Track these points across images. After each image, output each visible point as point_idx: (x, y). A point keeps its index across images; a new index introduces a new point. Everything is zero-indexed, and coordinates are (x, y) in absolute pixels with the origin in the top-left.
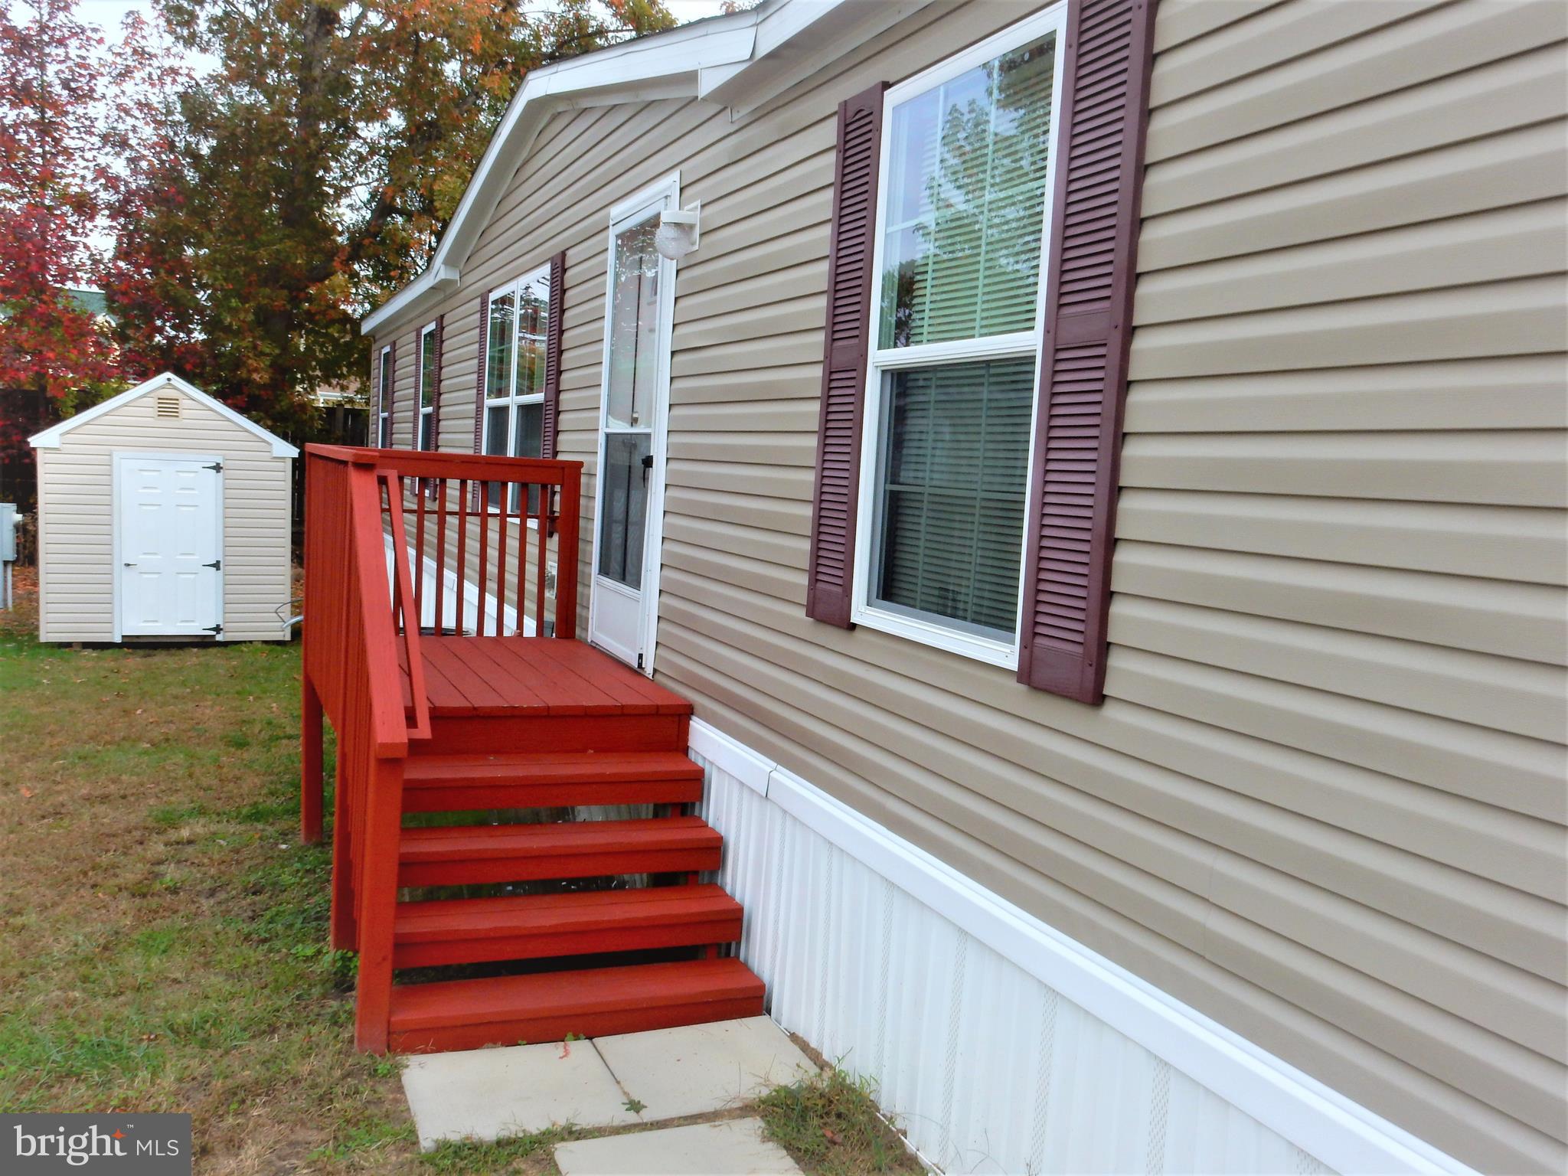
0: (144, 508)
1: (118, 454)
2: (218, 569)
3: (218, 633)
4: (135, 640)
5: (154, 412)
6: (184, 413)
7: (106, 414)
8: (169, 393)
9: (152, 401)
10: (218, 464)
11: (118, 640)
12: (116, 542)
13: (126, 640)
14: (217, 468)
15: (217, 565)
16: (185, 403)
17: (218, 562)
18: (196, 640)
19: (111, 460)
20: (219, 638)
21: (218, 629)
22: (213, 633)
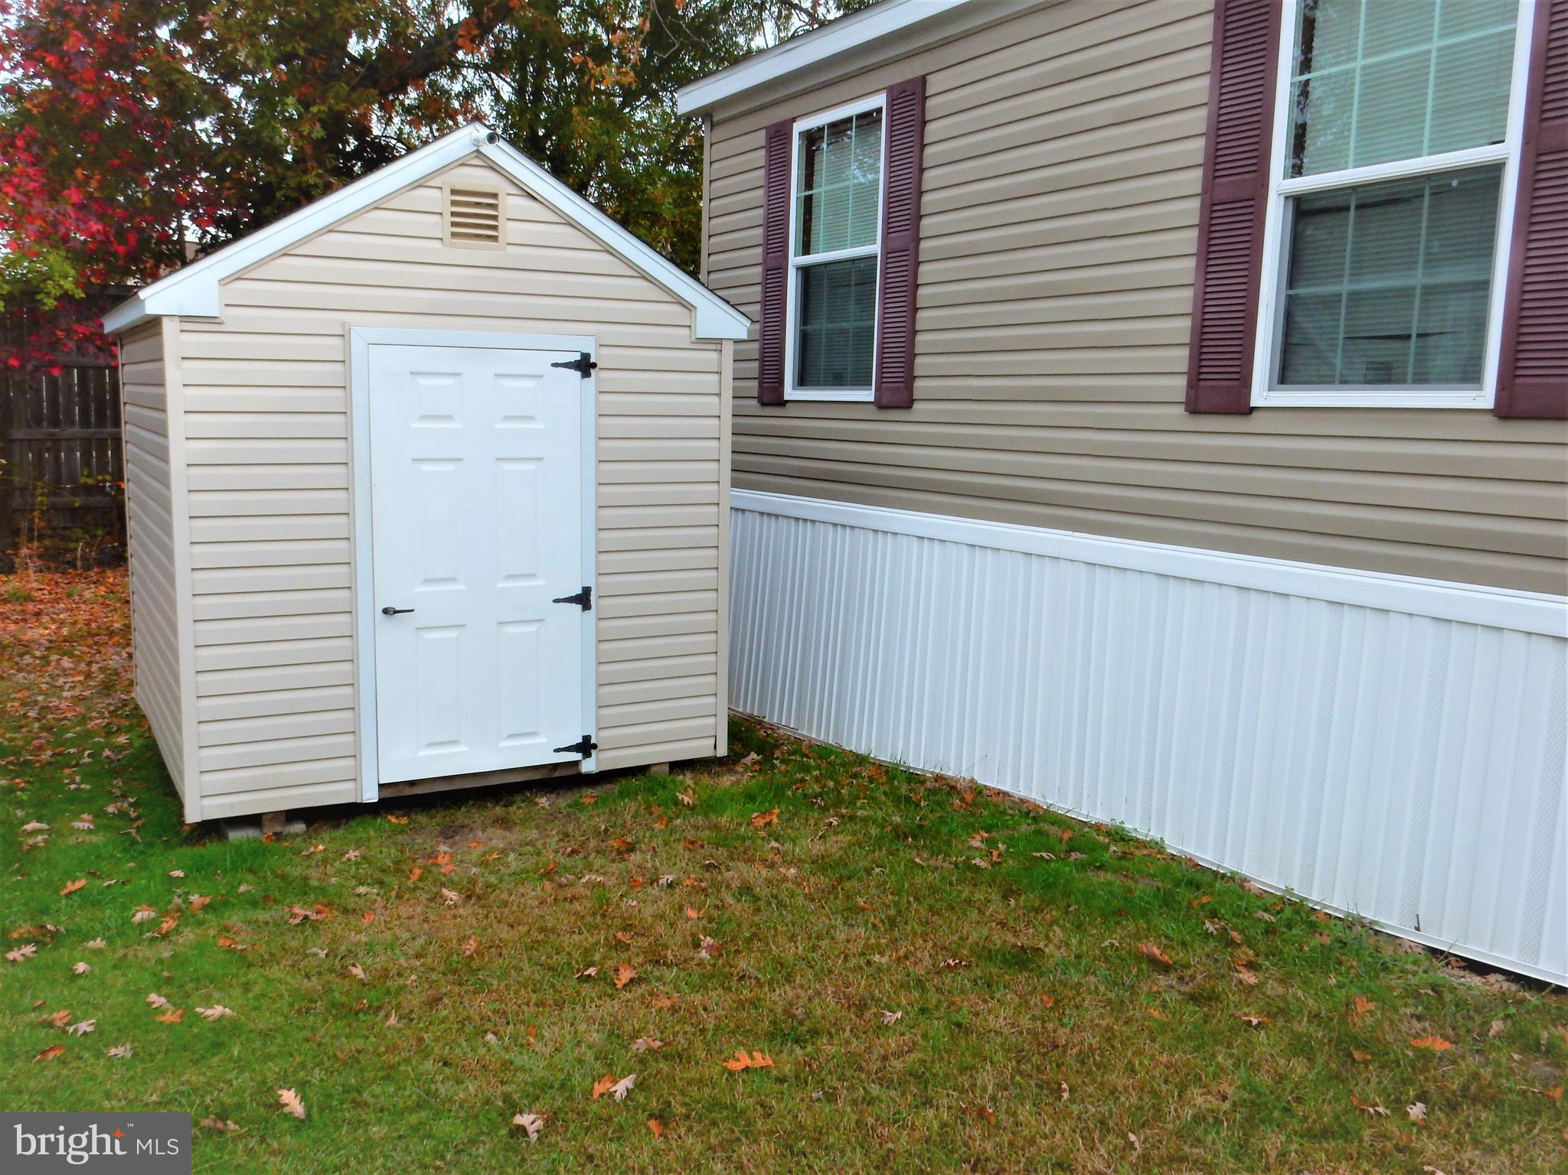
0: (425, 467)
1: (364, 331)
2: (586, 606)
3: (587, 754)
4: (408, 792)
5: (440, 226)
6: (509, 230)
7: (330, 229)
8: (479, 179)
9: (436, 199)
10: (586, 357)
11: (371, 796)
12: (362, 557)
13: (389, 793)
14: (585, 366)
15: (583, 599)
16: (512, 204)
17: (587, 591)
18: (537, 776)
19: (347, 348)
20: (589, 766)
21: (586, 747)
22: (575, 756)
